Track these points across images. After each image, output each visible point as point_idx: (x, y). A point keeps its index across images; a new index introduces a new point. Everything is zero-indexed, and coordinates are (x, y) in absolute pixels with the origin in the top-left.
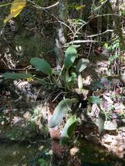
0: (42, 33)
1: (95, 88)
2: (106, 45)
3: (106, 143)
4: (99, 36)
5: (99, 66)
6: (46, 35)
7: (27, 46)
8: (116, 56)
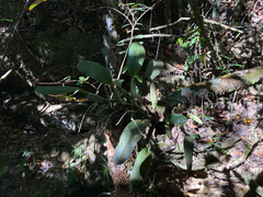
0: (80, 26)
1: (174, 103)
2: (180, 40)
3: (190, 191)
4: (169, 27)
5: (172, 73)
6: (87, 30)
7: (57, 48)
8: (196, 56)
